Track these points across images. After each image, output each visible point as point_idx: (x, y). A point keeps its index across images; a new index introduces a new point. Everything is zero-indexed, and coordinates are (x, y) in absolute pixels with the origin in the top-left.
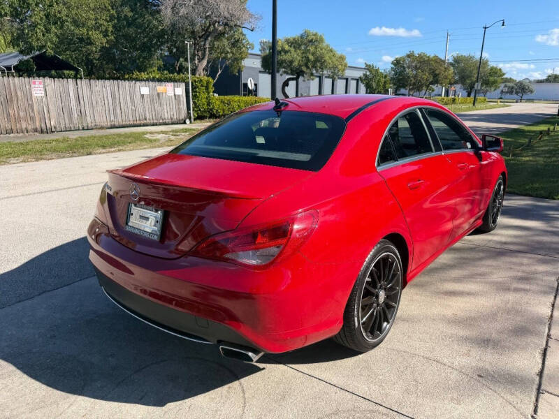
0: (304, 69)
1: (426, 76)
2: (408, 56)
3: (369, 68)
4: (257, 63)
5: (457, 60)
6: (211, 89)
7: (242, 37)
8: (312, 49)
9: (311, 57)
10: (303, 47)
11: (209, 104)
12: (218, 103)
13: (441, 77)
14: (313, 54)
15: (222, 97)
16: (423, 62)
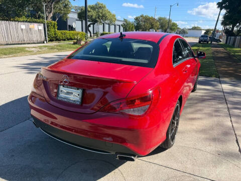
0: (98, 19)
1: (148, 25)
2: (141, 16)
3: (125, 21)
4: (76, 16)
5: (160, 19)
6: (56, 27)
7: (69, 3)
8: (101, 11)
9: (100, 14)
10: (97, 10)
11: (55, 34)
12: (60, 33)
13: (154, 26)
14: (101, 13)
15: (61, 31)
16: (147, 19)
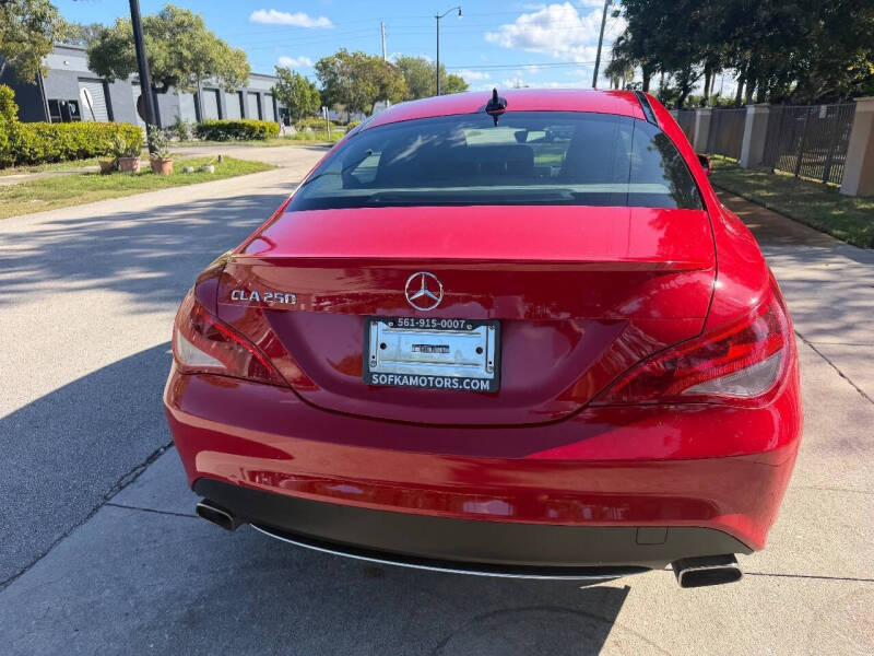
0: (176, 72)
2: (340, 56)
3: (283, 73)
4: (81, 64)
5: (404, 65)
6: (14, 109)
7: (49, 13)
8: (185, 38)
9: (186, 53)
10: (168, 35)
11: (12, 138)
12: (32, 134)
14: (189, 47)
15: (35, 125)
16: (362, 68)
